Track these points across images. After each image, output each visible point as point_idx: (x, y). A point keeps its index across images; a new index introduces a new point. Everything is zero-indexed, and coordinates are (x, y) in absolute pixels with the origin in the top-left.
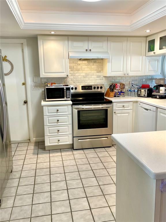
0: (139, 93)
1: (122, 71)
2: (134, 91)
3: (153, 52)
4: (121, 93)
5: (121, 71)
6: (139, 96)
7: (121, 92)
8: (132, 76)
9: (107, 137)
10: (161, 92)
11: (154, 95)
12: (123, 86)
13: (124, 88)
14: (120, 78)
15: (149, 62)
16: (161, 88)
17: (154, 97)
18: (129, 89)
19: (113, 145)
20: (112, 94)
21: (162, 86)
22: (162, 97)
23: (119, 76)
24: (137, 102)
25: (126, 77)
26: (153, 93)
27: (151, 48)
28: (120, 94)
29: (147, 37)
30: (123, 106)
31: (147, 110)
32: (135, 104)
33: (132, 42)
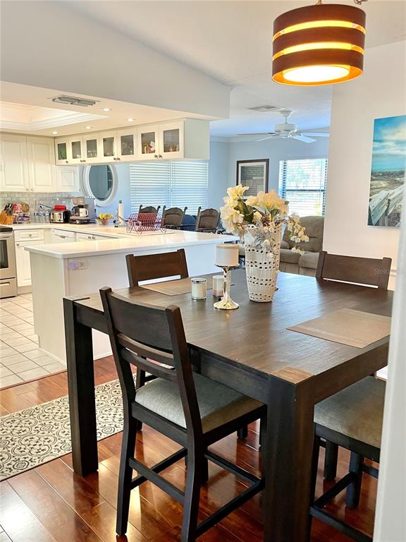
0: (52, 218)
1: (22, 183)
2: (44, 215)
3: (65, 160)
4: (24, 218)
5: (21, 185)
6: (52, 221)
7: (24, 216)
8: (39, 193)
9: (9, 283)
10: (81, 215)
11: (73, 220)
12: (26, 207)
13: (28, 210)
14: (20, 195)
15: (62, 173)
16: (81, 210)
17: (73, 222)
18: (36, 212)
19: (18, 295)
20: (10, 219)
21: (82, 207)
22: (83, 222)
23: (18, 193)
24: (50, 229)
25: (29, 194)
26: (71, 218)
27: (62, 155)
28: (23, 220)
29: (55, 138)
30: (30, 235)
31: (64, 237)
32: (47, 232)
33: (35, 143)
